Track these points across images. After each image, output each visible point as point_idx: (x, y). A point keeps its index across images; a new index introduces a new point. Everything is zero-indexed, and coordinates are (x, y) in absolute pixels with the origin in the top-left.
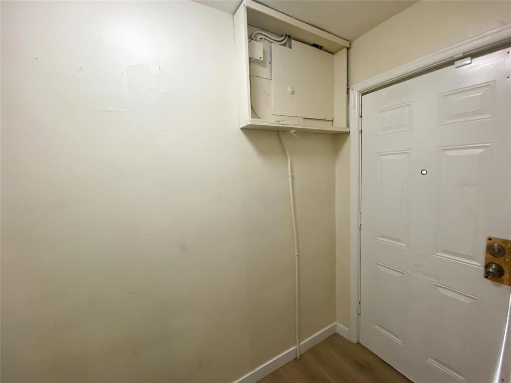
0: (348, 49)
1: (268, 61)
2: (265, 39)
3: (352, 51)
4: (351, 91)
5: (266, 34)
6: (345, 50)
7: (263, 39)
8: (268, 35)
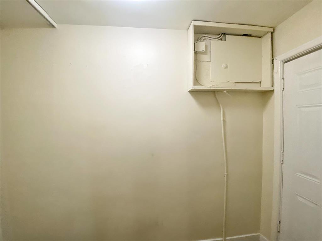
0: (272, 33)
1: (209, 51)
2: (207, 39)
3: (276, 34)
4: (275, 61)
5: (208, 36)
6: (270, 34)
7: (206, 39)
8: (209, 36)
